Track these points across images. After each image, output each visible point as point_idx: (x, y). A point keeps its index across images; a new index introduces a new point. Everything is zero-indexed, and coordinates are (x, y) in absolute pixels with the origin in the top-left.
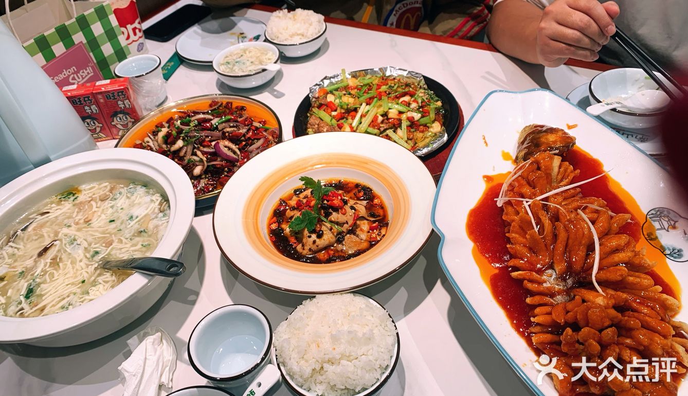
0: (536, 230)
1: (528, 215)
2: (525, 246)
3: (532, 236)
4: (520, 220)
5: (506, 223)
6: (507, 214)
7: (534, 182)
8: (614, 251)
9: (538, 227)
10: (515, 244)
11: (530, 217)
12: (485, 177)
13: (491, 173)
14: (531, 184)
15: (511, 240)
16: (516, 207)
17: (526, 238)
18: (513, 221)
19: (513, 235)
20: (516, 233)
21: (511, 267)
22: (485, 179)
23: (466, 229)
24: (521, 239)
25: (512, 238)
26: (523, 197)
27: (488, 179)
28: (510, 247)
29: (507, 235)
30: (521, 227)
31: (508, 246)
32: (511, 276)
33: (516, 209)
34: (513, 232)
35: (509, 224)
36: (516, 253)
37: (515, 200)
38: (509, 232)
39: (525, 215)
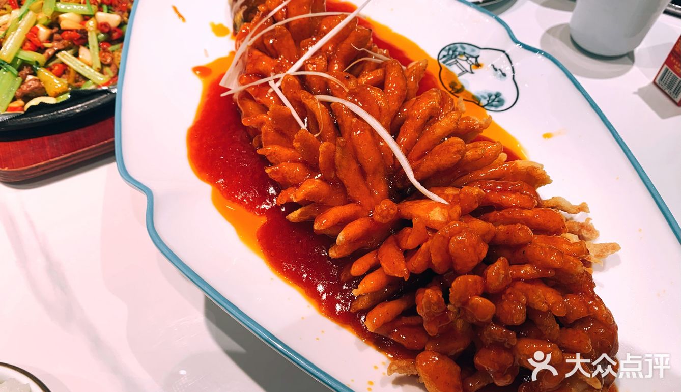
0: (304, 127)
1: (284, 105)
2: (295, 161)
3: (303, 141)
4: (273, 118)
5: (251, 133)
6: (247, 115)
7: (274, 49)
8: (427, 121)
9: (306, 120)
10: (278, 163)
11: (289, 109)
12: (196, 69)
13: (204, 62)
14: (272, 53)
15: (269, 158)
16: (258, 99)
17: (294, 148)
18: (262, 123)
19: (269, 150)
20: (273, 143)
21: (282, 206)
22: (198, 72)
23: (191, 165)
24: (286, 152)
25: (270, 155)
26: (264, 76)
27: (202, 71)
28: (273, 172)
29: (259, 152)
30: (277, 131)
31: (268, 171)
32: (288, 221)
33: (259, 102)
34: (267, 144)
35: (257, 132)
36: (284, 178)
37: (253, 86)
38: (261, 147)
39: (279, 107)
